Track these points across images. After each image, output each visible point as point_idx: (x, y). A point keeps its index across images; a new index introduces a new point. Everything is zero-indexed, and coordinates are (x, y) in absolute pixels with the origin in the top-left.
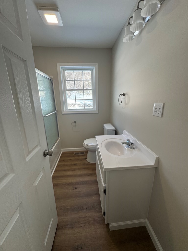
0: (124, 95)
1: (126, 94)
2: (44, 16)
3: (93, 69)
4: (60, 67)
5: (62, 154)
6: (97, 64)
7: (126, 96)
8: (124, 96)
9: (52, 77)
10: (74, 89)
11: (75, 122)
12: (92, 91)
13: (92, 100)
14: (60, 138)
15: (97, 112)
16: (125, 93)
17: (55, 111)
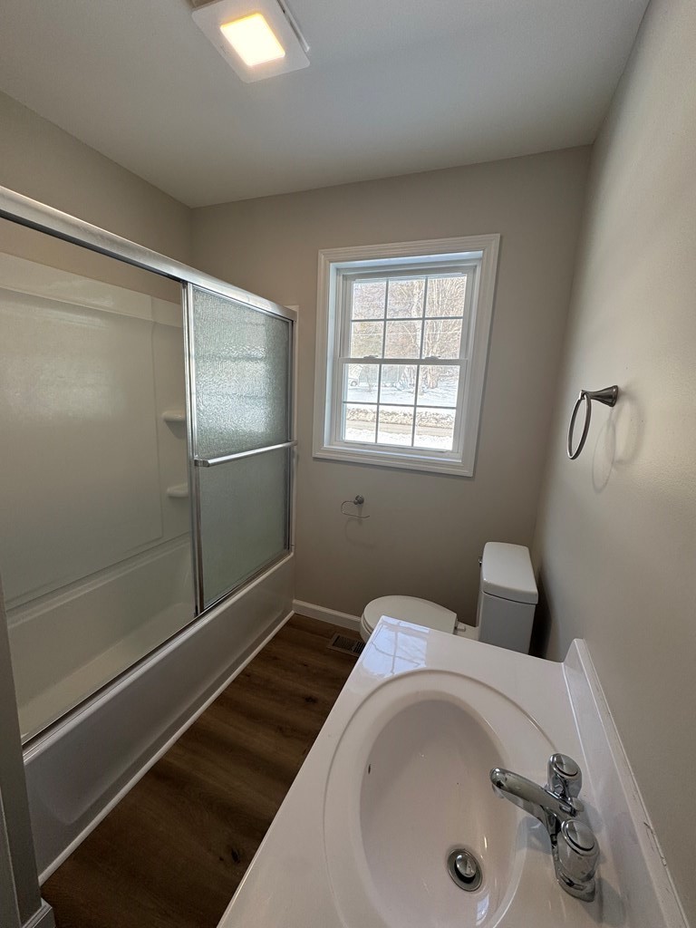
0: (610, 397)
1: (624, 393)
2: (219, 34)
3: (476, 266)
4: (332, 266)
5: (288, 624)
6: (499, 235)
7: (624, 406)
8: (612, 405)
9: (294, 308)
10: (380, 357)
11: (360, 502)
12: (458, 367)
13: (454, 411)
14: (292, 554)
15: (468, 472)
16: (621, 386)
17: (287, 441)
